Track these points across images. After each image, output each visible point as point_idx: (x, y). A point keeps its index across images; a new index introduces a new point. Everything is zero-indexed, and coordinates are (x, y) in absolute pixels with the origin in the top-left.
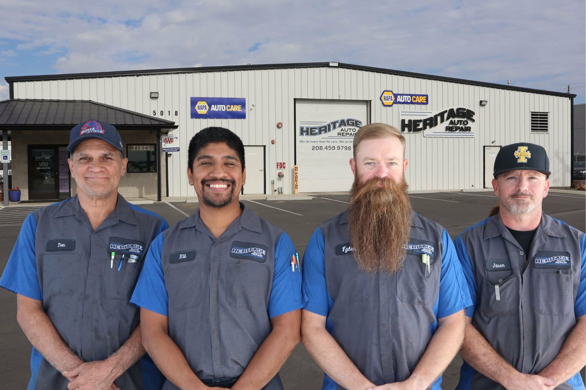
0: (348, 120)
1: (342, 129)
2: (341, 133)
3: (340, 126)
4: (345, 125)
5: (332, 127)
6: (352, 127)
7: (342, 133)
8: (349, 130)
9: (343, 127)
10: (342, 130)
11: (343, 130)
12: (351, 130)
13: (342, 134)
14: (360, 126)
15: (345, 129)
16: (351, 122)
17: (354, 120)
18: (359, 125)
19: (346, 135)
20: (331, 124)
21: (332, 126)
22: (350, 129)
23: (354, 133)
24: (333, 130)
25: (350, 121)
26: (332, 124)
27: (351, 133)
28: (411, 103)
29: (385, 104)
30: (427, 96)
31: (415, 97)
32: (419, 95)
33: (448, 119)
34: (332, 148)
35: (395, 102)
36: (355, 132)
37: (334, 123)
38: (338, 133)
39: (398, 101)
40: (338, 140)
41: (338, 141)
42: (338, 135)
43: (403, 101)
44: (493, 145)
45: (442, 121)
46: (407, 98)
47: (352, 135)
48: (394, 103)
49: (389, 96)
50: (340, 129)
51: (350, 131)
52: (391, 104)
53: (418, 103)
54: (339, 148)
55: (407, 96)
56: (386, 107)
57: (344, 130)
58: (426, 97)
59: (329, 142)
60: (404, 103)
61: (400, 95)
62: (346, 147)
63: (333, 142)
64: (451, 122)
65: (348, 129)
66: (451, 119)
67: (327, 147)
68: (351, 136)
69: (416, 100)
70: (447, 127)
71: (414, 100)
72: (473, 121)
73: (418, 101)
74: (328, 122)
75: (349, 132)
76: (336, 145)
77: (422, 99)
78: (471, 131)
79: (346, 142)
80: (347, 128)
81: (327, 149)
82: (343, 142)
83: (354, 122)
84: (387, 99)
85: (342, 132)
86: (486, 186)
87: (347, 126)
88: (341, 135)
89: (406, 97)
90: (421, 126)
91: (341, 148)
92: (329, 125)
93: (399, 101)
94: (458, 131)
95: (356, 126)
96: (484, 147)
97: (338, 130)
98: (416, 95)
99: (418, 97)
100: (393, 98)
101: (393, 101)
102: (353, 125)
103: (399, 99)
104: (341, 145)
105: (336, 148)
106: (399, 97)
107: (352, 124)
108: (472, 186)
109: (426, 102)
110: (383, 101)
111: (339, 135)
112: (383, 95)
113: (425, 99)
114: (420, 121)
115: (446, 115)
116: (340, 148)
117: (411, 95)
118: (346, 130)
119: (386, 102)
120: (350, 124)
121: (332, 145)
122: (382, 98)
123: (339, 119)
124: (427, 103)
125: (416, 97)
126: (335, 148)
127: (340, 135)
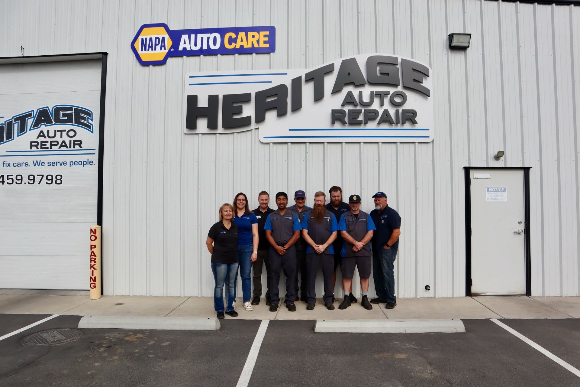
0: (57, 110)
1: (42, 132)
2: (37, 142)
3: (36, 124)
4: (48, 122)
5: (16, 127)
6: (67, 127)
7: (42, 142)
8: (58, 134)
9: (44, 128)
10: (42, 134)
11: (44, 136)
12: (64, 133)
13: (42, 145)
14: (86, 122)
15: (48, 131)
16: (64, 115)
17: (71, 109)
18: (84, 119)
19: (51, 145)
20: (13, 120)
21: (16, 125)
22: (61, 131)
23: (70, 141)
24: (18, 136)
25: (61, 112)
26: (16, 120)
27: (64, 142)
28: (223, 51)
29: (144, 59)
30: (272, 30)
31: (233, 35)
32: (246, 30)
33: (336, 90)
34: (15, 180)
35: (175, 53)
36: (72, 139)
37: (22, 119)
38: (31, 142)
39: (181, 49)
40: (30, 160)
41: (31, 163)
42: (31, 148)
43: (198, 47)
44: (500, 163)
45: (319, 96)
46: (208, 38)
47: (66, 146)
48: (170, 55)
49: (156, 38)
50: (37, 131)
51: (61, 137)
52: (161, 58)
53: (242, 51)
54: (32, 179)
55: (209, 35)
56: (146, 69)
57: (46, 134)
58: (267, 33)
59: (9, 165)
60: (201, 52)
61: (189, 32)
62: (50, 178)
63: (20, 165)
64: (349, 100)
65: (55, 131)
66: (346, 90)
67: (3, 176)
68: (65, 148)
69: (236, 43)
70: (334, 112)
71: (230, 44)
72: (425, 93)
73: (242, 46)
74: (8, 117)
75: (58, 138)
76: (25, 172)
77: (256, 38)
78: (416, 123)
79: (49, 164)
80: (52, 128)
81: (3, 182)
82: (43, 164)
83: (73, 112)
84: (149, 47)
85: (42, 139)
86: (474, 289)
87: (54, 123)
88: (38, 148)
89: (205, 36)
90: (249, 110)
91: (38, 179)
92: (10, 125)
93: (185, 49)
94: (372, 125)
95: (78, 122)
96: (467, 170)
97: (32, 135)
98: (237, 30)
99: (242, 35)
100: (168, 43)
101: (167, 51)
102: (69, 121)
103: (186, 43)
104: (36, 171)
105: (25, 179)
106: (185, 37)
107: (66, 118)
108: (427, 288)
109: (267, 45)
110: (139, 52)
111: (34, 148)
112: (140, 38)
113: (266, 39)
114: (246, 98)
115: (330, 82)
116: (34, 179)
117: (222, 31)
118: (52, 134)
119: (146, 55)
120: (61, 117)
121: (14, 171)
122: (135, 45)
123: (35, 107)
124: (272, 49)
125: (237, 35)
126: (22, 179)
127: (36, 146)
